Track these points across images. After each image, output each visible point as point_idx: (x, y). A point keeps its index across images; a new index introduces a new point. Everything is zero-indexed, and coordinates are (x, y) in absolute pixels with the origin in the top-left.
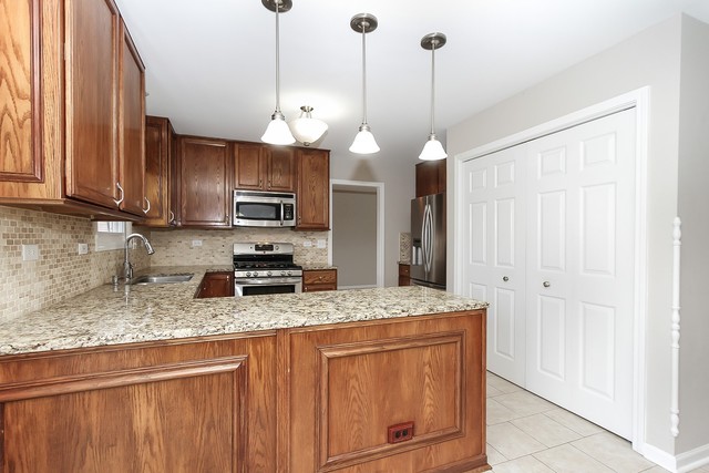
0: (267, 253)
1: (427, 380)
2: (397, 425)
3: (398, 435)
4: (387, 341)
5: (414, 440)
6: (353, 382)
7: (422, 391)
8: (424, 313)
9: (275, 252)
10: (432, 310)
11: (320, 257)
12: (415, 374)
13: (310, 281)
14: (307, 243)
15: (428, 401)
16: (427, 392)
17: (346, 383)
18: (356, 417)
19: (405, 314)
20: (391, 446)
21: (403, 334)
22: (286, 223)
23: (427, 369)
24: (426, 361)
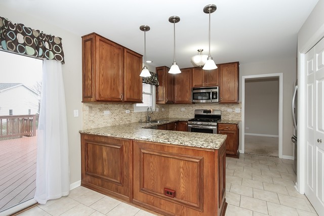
0: (208, 114)
1: (182, 175)
2: (168, 189)
3: (168, 193)
4: (163, 152)
5: (175, 199)
6: (151, 164)
7: (179, 179)
8: (177, 144)
9: (212, 114)
10: (182, 143)
11: (237, 117)
12: (176, 170)
13: (221, 129)
14: (229, 110)
15: (182, 185)
16: (182, 181)
17: (149, 164)
18: (152, 178)
19: (169, 143)
20: (165, 196)
21: (170, 151)
22: (214, 101)
23: (181, 170)
24: (181, 166)
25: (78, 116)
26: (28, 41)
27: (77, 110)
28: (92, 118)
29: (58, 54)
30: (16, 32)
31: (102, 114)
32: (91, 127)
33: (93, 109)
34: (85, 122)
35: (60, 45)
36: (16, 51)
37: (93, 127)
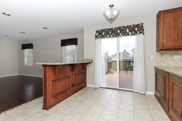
25: (153, 58)
26: (130, 30)
27: (153, 56)
28: (163, 60)
29: (141, 31)
30: (126, 29)
31: (172, 58)
32: (163, 65)
33: (164, 55)
34: (158, 62)
35: (142, 26)
36: (126, 35)
37: (164, 65)
